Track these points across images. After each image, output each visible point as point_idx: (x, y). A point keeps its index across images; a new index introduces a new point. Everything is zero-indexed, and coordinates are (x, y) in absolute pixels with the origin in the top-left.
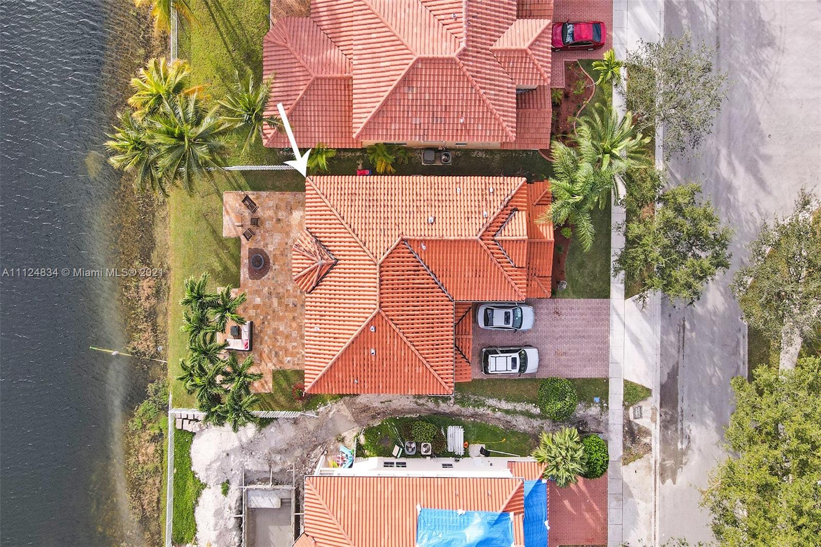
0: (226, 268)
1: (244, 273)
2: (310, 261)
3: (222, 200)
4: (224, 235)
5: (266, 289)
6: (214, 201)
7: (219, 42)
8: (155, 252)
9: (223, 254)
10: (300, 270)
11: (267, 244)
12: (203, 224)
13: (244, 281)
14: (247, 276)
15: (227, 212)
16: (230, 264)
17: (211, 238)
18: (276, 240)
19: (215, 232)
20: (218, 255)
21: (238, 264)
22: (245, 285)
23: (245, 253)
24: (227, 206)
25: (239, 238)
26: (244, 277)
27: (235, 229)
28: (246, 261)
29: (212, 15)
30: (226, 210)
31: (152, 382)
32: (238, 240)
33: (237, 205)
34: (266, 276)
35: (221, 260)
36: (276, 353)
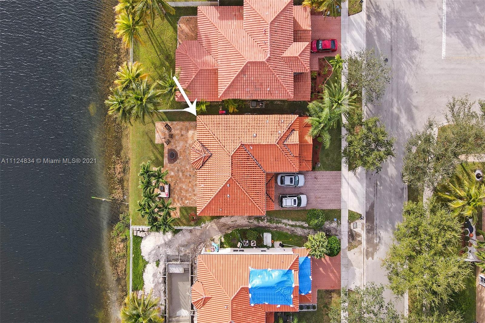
0: (157, 158)
1: (166, 160)
2: (199, 155)
3: (155, 126)
4: (156, 143)
5: (176, 168)
6: (151, 126)
7: (153, 51)
8: (123, 151)
9: (155, 152)
10: (195, 159)
11: (176, 147)
12: (146, 137)
13: (166, 164)
14: (167, 162)
15: (158, 132)
16: (159, 156)
17: (150, 144)
18: (181, 145)
19: (152, 141)
20: (153, 152)
21: (163, 156)
22: (166, 166)
23: (166, 151)
24: (158, 129)
25: (163, 144)
26: (166, 162)
27: (161, 139)
28: (167, 155)
29: (150, 38)
30: (157, 130)
31: (122, 213)
32: (163, 145)
33: (162, 128)
34: (176, 162)
35: (154, 154)
36: (181, 199)
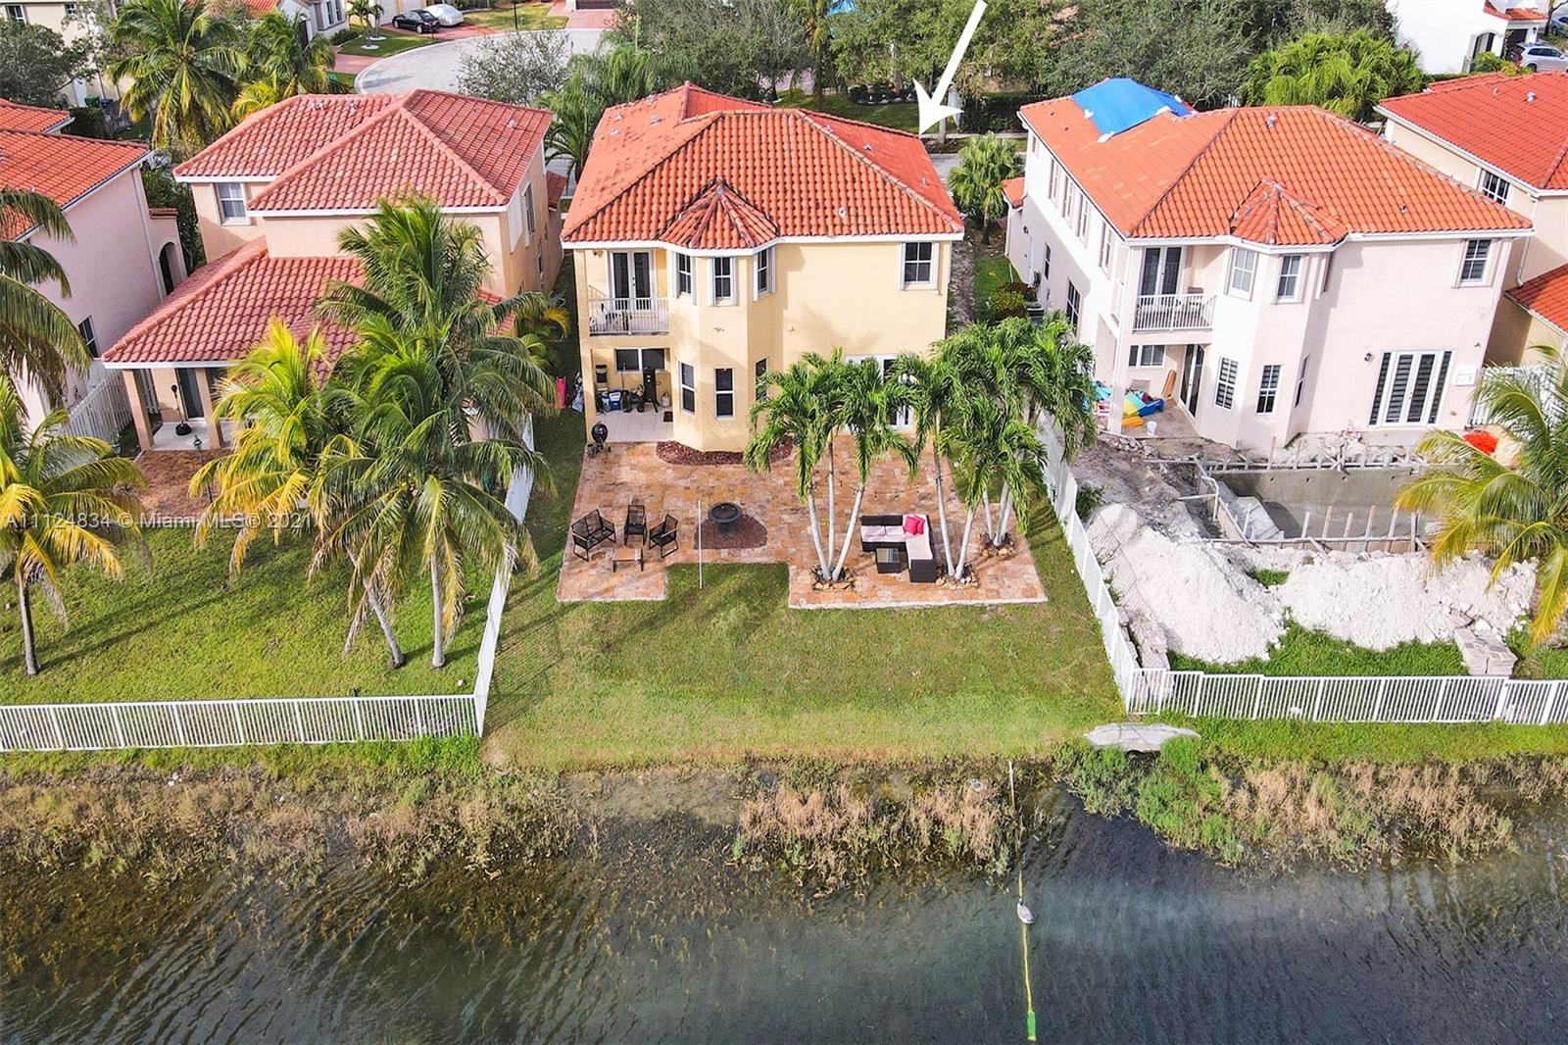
0: (741, 593)
1: (750, 556)
2: (719, 214)
3: (575, 605)
4: (662, 598)
5: (785, 517)
6: (575, 626)
9: (708, 601)
10: (734, 233)
11: (687, 519)
12: (633, 652)
13: (769, 554)
14: (758, 550)
15: (607, 590)
16: (731, 584)
17: (669, 631)
19: (651, 618)
20: (711, 613)
21: (731, 569)
22: (779, 553)
23: (703, 556)
24: (592, 590)
25: (668, 568)
26: (761, 555)
27: (648, 576)
28: (724, 553)
30: (598, 594)
32: (674, 569)
33: (593, 572)
34: (757, 518)
35: (721, 605)
